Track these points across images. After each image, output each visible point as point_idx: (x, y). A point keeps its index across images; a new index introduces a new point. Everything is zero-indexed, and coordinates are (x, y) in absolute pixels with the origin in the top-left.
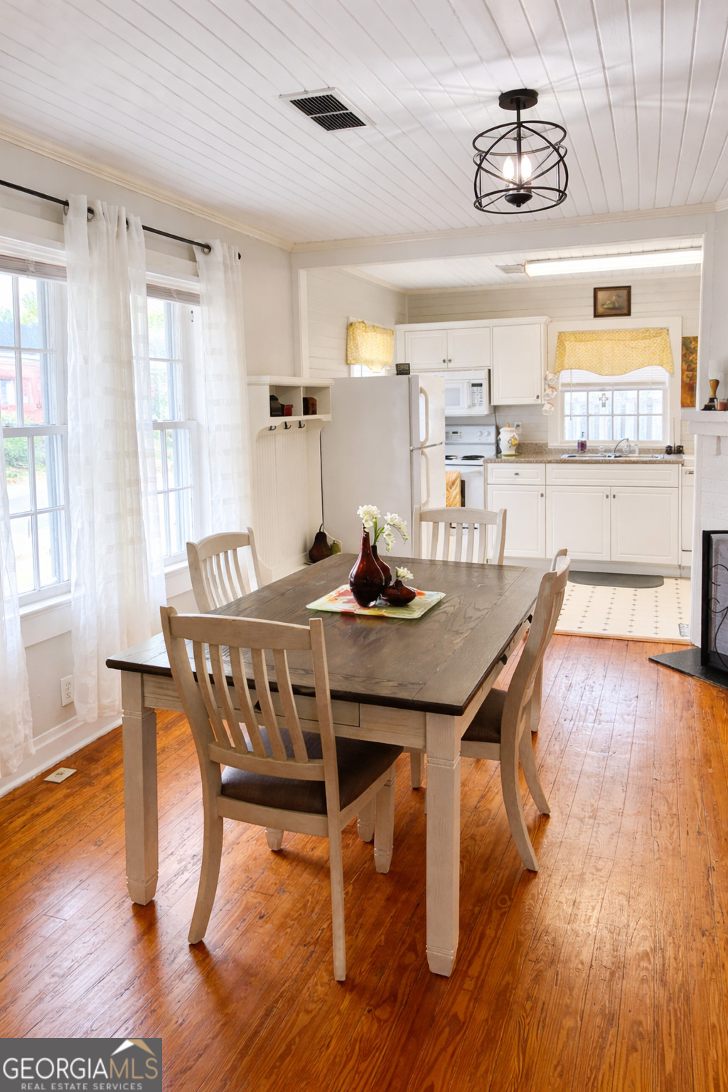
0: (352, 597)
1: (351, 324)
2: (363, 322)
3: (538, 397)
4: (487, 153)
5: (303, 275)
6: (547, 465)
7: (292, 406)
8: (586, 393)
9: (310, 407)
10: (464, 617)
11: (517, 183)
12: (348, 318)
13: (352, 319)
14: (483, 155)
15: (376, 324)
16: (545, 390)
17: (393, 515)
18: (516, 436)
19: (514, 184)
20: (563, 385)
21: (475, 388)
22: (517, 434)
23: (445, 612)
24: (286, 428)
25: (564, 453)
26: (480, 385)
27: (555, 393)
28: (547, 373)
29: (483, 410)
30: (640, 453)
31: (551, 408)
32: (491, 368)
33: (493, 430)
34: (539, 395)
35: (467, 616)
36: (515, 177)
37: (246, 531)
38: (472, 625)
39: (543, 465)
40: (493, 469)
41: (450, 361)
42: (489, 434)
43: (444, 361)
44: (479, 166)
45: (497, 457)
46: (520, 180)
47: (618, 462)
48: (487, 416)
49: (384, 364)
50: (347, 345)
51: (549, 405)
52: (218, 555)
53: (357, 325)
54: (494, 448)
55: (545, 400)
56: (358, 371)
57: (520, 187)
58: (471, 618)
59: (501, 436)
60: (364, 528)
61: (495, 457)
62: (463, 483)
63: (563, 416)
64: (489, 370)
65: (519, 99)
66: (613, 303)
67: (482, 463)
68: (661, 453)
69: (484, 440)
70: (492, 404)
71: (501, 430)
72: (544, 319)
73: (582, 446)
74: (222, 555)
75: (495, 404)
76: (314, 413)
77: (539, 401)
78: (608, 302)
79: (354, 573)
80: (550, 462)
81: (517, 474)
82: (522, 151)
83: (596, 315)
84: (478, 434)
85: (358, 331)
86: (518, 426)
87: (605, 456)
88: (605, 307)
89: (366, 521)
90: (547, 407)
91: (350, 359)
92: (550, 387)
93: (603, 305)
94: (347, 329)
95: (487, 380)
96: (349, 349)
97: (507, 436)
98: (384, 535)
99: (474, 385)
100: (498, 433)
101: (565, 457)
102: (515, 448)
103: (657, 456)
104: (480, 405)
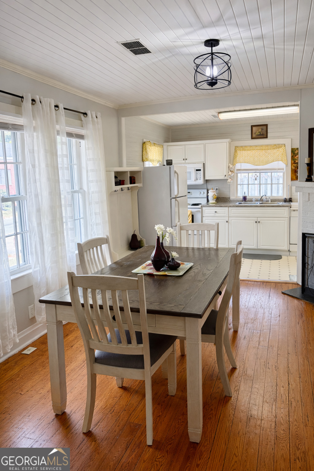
0: (152, 267)
1: (144, 143)
2: (149, 141)
3: (225, 176)
4: (199, 65)
5: (123, 120)
6: (229, 208)
7: (124, 180)
8: (248, 174)
9: (132, 180)
10: (203, 273)
11: (212, 77)
12: (143, 140)
13: (145, 140)
14: (198, 66)
15: (155, 142)
16: (228, 173)
17: (170, 228)
18: (216, 194)
19: (210, 78)
20: (238, 170)
21: (198, 172)
22: (216, 193)
23: (194, 272)
24: (122, 190)
25: (237, 202)
26: (200, 170)
27: (233, 174)
28: (230, 165)
29: (201, 182)
30: (271, 202)
31: (231, 181)
32: (205, 163)
33: (206, 191)
34: (226, 174)
35: (204, 273)
36: (210, 75)
37: (106, 237)
38: (206, 277)
39: (227, 208)
40: (205, 210)
41: (186, 159)
42: (204, 193)
43: (184, 159)
44: (196, 71)
45: (207, 204)
46: (213, 77)
47: (261, 206)
48: (203, 184)
49: (159, 161)
50: (143, 152)
51: (231, 180)
52: (93, 248)
53: (147, 143)
54: (206, 199)
55: (228, 177)
56: (147, 164)
57: (213, 79)
58: (205, 274)
59: (209, 194)
60: (158, 235)
61: (206, 204)
62: (193, 216)
63: (237, 185)
64: (204, 164)
65: (212, 43)
66: (260, 132)
67: (200, 207)
68: (281, 202)
69: (202, 196)
70: (205, 179)
71: (209, 191)
72: (228, 140)
73: (245, 198)
74: (95, 248)
75: (206, 179)
76: (134, 183)
77: (226, 178)
78: (257, 132)
79: (153, 255)
80: (230, 206)
81: (216, 212)
82: (214, 64)
83: (252, 138)
84: (199, 193)
85: (147, 146)
86: (217, 189)
87: (255, 203)
88: (256, 134)
89: (159, 232)
90: (229, 180)
91: (144, 159)
92: (230, 171)
93: (255, 133)
94: (143, 145)
95: (203, 168)
96: (143, 154)
97: (211, 194)
98: (166, 237)
99: (197, 170)
100: (208, 193)
101: (237, 204)
102: (215, 199)
103: (279, 203)
104: (200, 179)
